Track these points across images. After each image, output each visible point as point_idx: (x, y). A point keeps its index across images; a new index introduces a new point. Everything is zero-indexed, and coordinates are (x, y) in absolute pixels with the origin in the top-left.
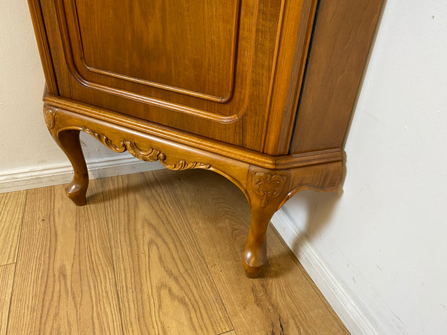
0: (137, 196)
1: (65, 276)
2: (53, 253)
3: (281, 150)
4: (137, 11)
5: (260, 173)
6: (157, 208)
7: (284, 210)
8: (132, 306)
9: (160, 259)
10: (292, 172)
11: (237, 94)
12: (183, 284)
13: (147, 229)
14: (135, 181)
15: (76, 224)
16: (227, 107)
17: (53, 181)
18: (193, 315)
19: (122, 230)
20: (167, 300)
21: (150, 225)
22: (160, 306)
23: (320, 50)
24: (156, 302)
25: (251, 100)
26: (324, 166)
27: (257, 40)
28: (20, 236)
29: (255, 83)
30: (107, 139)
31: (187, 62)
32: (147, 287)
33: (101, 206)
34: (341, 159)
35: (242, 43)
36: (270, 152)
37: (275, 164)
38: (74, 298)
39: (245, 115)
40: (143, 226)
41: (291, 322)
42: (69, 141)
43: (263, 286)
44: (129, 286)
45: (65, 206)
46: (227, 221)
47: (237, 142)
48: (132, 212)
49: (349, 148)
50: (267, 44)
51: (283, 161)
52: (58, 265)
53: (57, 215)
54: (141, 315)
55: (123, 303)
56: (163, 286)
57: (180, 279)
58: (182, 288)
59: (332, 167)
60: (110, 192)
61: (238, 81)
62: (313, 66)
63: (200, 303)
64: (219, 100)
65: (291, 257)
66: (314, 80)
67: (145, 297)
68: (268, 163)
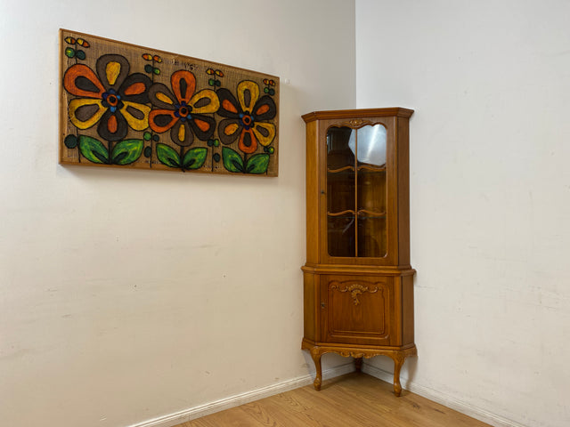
3: (400, 344)
4: (354, 313)
5: (396, 352)
10: (404, 350)
11: (386, 331)
19: (342, 393)
21: (351, 391)
31: (370, 325)
39: (389, 336)
42: (319, 361)
47: (388, 345)
51: (402, 347)
61: (386, 327)
64: (380, 333)
68: (398, 348)
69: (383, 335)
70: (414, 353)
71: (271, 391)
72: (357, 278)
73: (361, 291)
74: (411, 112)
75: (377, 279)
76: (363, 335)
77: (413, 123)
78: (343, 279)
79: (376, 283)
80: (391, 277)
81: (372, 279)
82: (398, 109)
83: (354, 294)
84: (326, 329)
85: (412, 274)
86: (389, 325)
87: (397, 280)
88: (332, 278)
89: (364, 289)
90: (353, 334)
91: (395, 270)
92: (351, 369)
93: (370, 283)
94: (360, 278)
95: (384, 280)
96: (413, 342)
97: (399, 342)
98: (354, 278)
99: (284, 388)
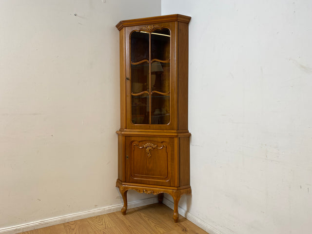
1: (131, 227)
3: (178, 186)
4: (148, 163)
5: (175, 191)
7: (181, 208)
9: (152, 222)
10: (181, 190)
11: (168, 176)
13: (146, 217)
18: (164, 229)
19: (139, 218)
20: (157, 228)
25: (171, 176)
26: (187, 189)
30: (139, 190)
31: (158, 171)
32: (152, 227)
34: (190, 187)
36: (176, 186)
38: (136, 229)
39: (170, 180)
41: (187, 228)
42: (124, 195)
43: (179, 223)
45: (121, 216)
48: (140, 215)
49: (191, 185)
51: (179, 188)
55: (147, 229)
56: (155, 226)
58: (160, 225)
61: (168, 173)
63: (166, 227)
64: (165, 177)
65: (185, 219)
68: (176, 188)
69: (166, 179)
70: (189, 192)
71: (91, 214)
72: (149, 138)
73: (152, 148)
74: (189, 18)
75: (162, 139)
76: (153, 178)
77: (191, 26)
78: (140, 139)
79: (162, 142)
80: (172, 138)
81: (159, 140)
82: (178, 16)
83: (148, 149)
84: (129, 173)
85: (188, 137)
86: (170, 172)
87: (176, 140)
88: (133, 139)
89: (154, 147)
90: (146, 178)
91: (175, 133)
92: (156, 201)
93: (158, 142)
94: (151, 139)
95: (167, 140)
96: (189, 184)
97: (176, 184)
98: (148, 139)
99: (101, 212)
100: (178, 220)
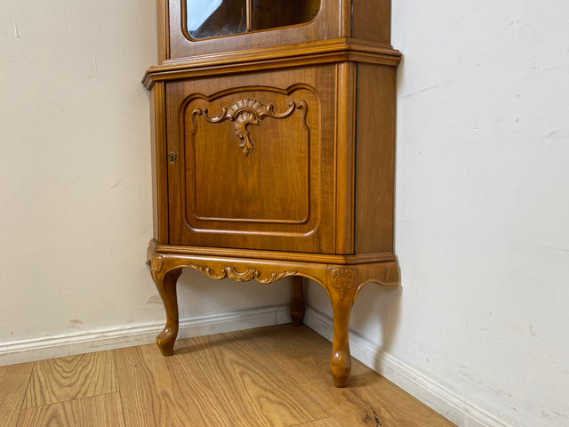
0: (221, 348)
1: (168, 396)
2: (152, 383)
4: (241, 173)
5: (335, 269)
6: (241, 353)
8: (235, 408)
9: (254, 382)
10: (359, 266)
11: (312, 216)
12: (279, 394)
13: (235, 366)
14: (216, 339)
15: (168, 367)
16: (306, 226)
17: (138, 340)
18: (292, 410)
19: (213, 367)
20: (266, 404)
21: (238, 363)
22: (261, 408)
23: (362, 180)
24: (257, 405)
25: (322, 216)
26: (383, 264)
27: (322, 177)
28: (117, 377)
29: (324, 204)
30: (210, 270)
31: (275, 200)
32: (246, 398)
33: (187, 355)
34: (394, 260)
35: (312, 183)
36: (340, 252)
37: (346, 259)
38: (180, 407)
39: (319, 228)
40: (232, 365)
41: (383, 410)
43: (352, 391)
44: (229, 398)
45: (156, 359)
46: (311, 358)
47: (316, 251)
48: (219, 357)
50: (329, 179)
51: (351, 258)
52: (159, 390)
53: (148, 363)
54: (245, 413)
55: (226, 406)
56: (258, 397)
57: (275, 392)
58: (278, 397)
59: (388, 265)
60: (194, 347)
61: (312, 206)
62: (360, 190)
63: (298, 404)
64: (300, 222)
65: (376, 375)
66: (362, 200)
67: (246, 403)
68: (340, 259)
69: (303, 226)
70: (390, 277)
73: (256, 116)
76: (259, 226)
78: (214, 87)
79: (290, 91)
80: (326, 64)
83: (239, 124)
84: (179, 214)
85: (393, 65)
87: (343, 77)
89: (262, 111)
90: (236, 225)
93: (276, 92)
95: (311, 78)
96: (392, 248)
97: (341, 242)
98: (238, 81)
100: (346, 378)
